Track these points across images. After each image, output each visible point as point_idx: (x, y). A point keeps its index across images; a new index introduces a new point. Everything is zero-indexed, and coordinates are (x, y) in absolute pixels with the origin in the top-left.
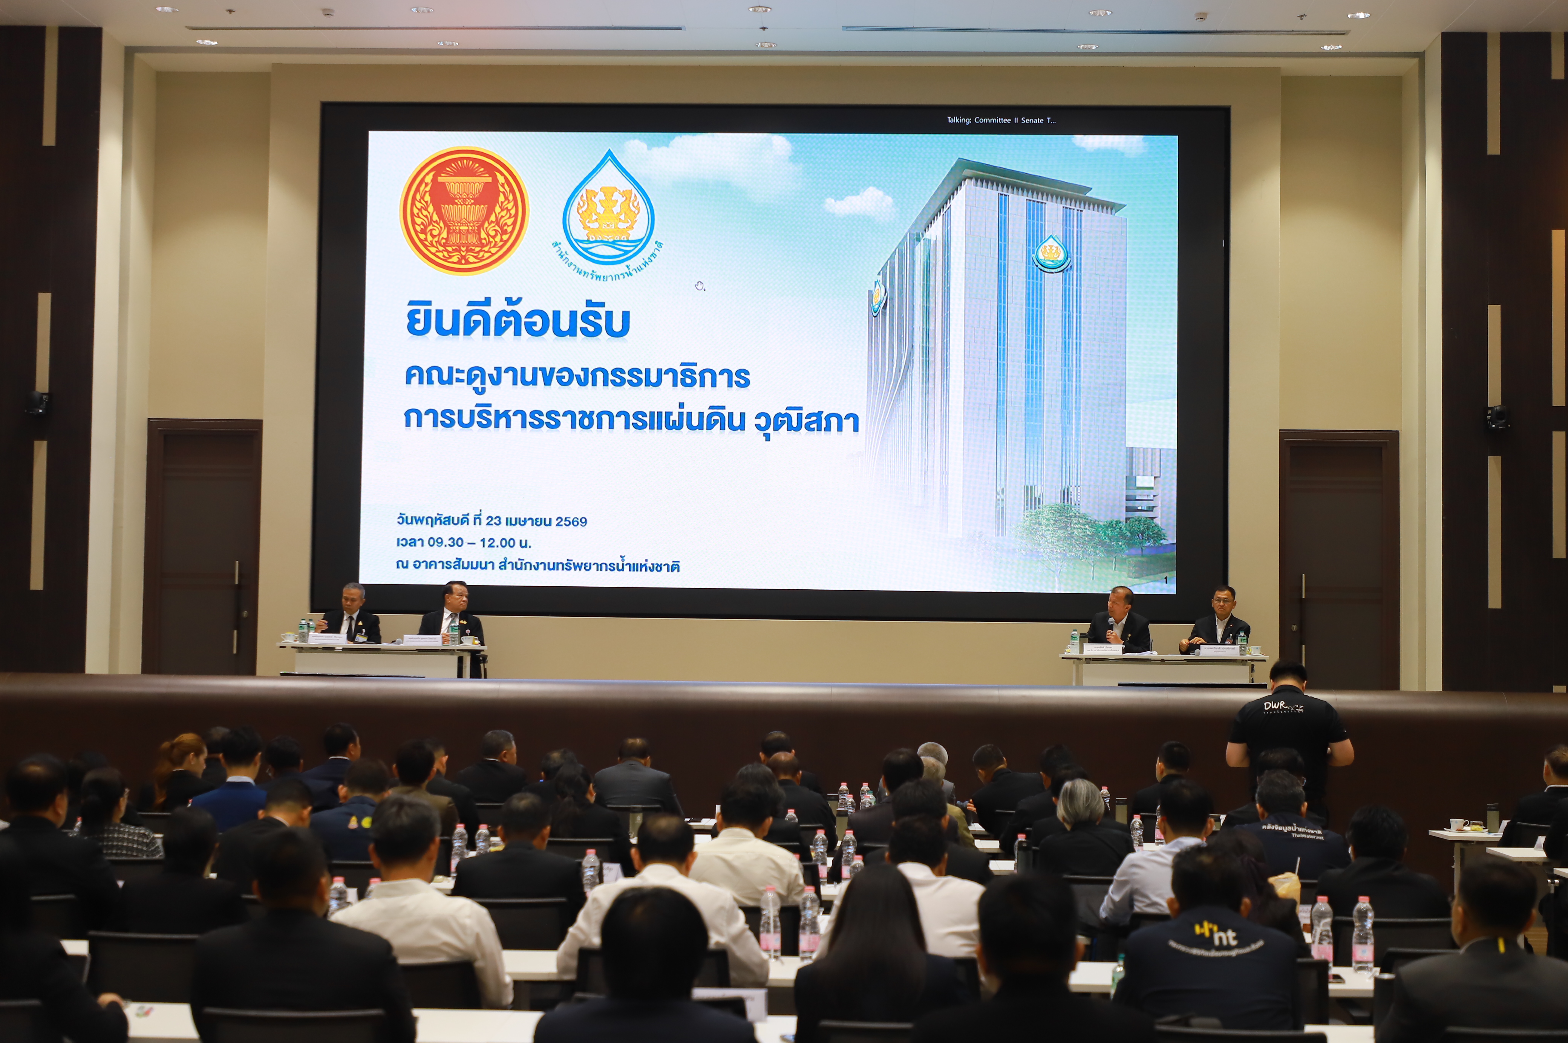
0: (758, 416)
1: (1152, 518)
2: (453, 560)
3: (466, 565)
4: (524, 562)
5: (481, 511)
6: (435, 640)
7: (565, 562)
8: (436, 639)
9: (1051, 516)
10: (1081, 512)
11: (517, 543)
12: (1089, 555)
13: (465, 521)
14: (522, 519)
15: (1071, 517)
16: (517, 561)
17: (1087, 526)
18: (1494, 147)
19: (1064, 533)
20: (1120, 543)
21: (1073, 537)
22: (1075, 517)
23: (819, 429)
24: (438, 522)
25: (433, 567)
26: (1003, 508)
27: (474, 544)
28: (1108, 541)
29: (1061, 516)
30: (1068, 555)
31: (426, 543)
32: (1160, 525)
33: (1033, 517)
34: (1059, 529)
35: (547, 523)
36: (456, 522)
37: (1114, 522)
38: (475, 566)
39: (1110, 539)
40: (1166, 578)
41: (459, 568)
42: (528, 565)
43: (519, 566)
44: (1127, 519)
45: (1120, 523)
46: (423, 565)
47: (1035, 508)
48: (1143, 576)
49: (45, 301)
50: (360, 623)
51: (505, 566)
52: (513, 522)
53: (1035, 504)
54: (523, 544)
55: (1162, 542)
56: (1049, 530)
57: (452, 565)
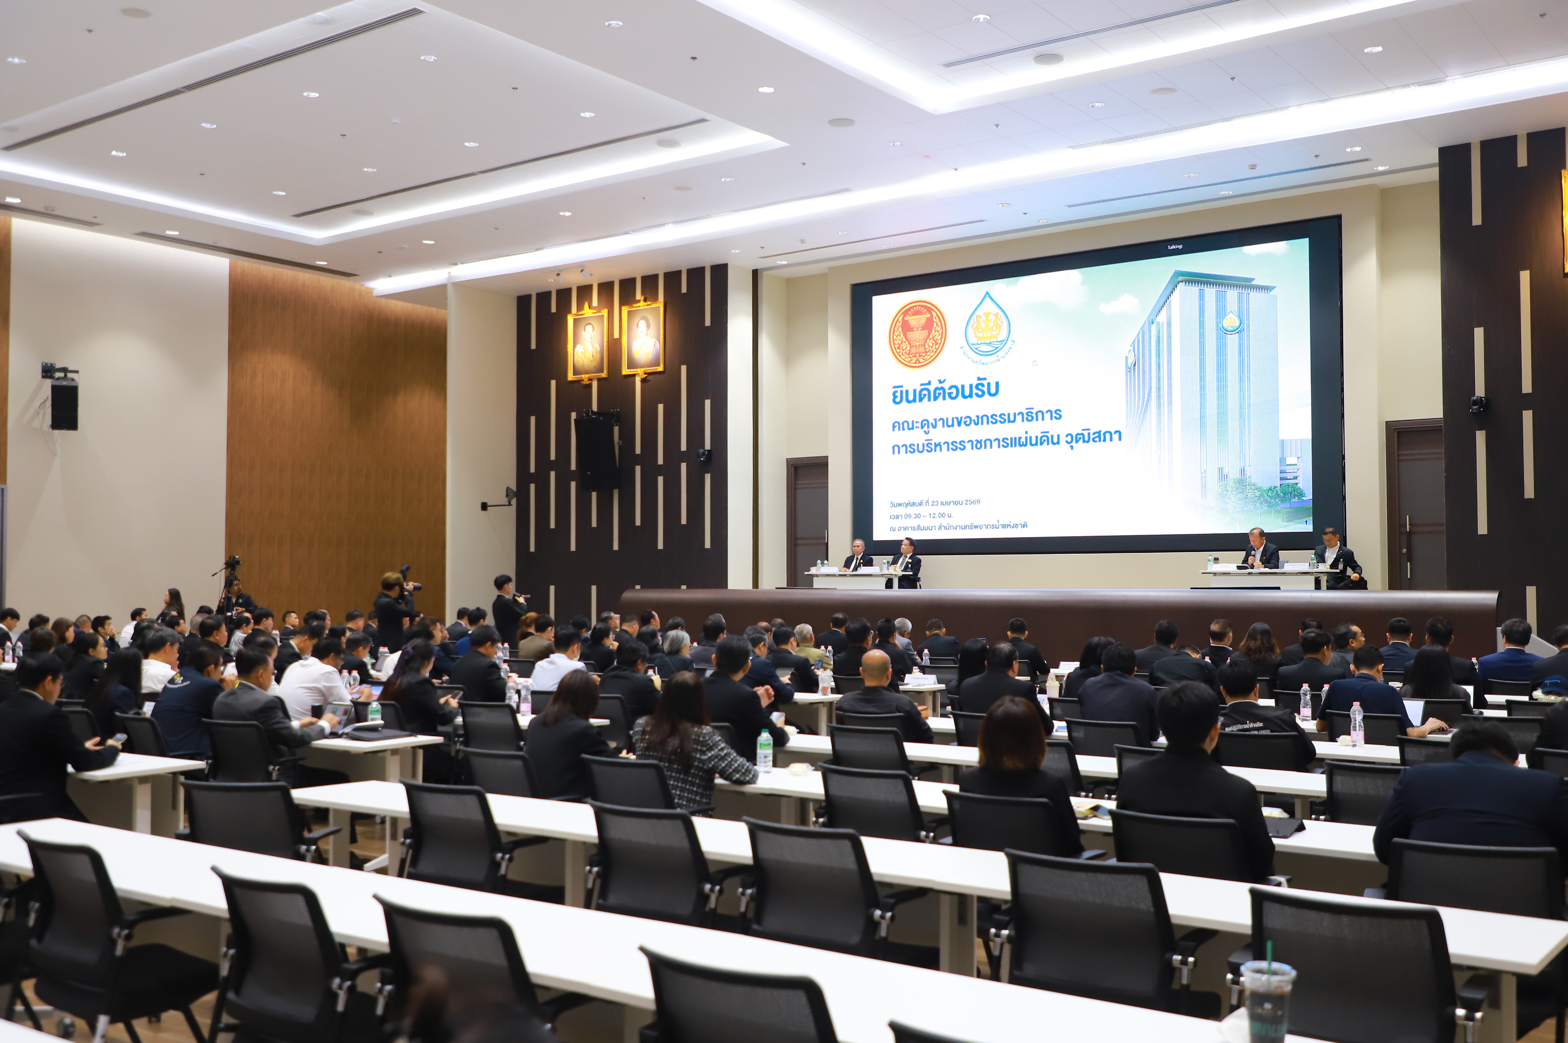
0: (1067, 436)
1: (1297, 484)
2: (916, 526)
3: (922, 529)
4: (950, 526)
5: (929, 498)
7: (970, 525)
9: (1234, 485)
10: (1252, 482)
11: (946, 515)
12: (1258, 509)
13: (921, 504)
14: (949, 502)
15: (1246, 485)
16: (946, 525)
17: (1256, 491)
18: (1477, 219)
19: (1242, 495)
20: (1277, 501)
21: (1247, 498)
22: (1249, 485)
23: (1100, 441)
24: (909, 505)
26: (1205, 482)
28: (1269, 499)
29: (1240, 485)
30: (1245, 510)
31: (903, 517)
32: (1301, 488)
33: (1223, 486)
34: (1239, 493)
35: (961, 503)
36: (917, 505)
37: (1273, 487)
38: (926, 529)
39: (1270, 497)
40: (1306, 521)
42: (952, 527)
43: (947, 528)
44: (1281, 485)
45: (1276, 487)
47: (1224, 481)
48: (1291, 521)
49: (708, 403)
50: (862, 561)
51: (941, 528)
52: (944, 504)
53: (1224, 479)
54: (949, 516)
55: (1303, 498)
56: (1233, 494)
57: (916, 528)
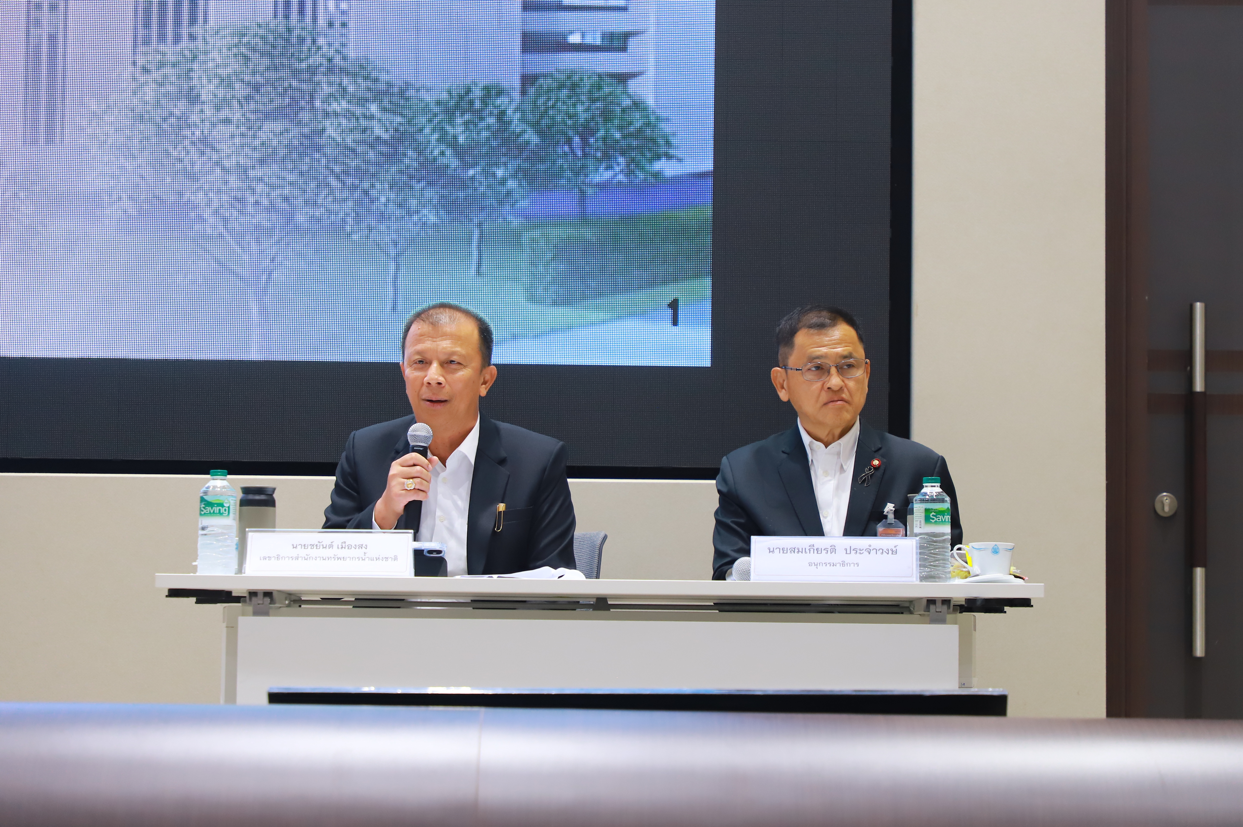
1: (622, 78)
9: (234, 66)
10: (352, 53)
12: (382, 217)
15: (312, 71)
17: (374, 108)
19: (287, 131)
20: (500, 173)
21: (319, 148)
22: (330, 71)
26: (52, 38)
28: (454, 163)
29: (276, 69)
30: (300, 218)
32: (650, 101)
33: (168, 70)
34: (268, 116)
37: (477, 93)
39: (460, 152)
40: (674, 305)
44: (528, 80)
45: (500, 92)
47: (177, 39)
48: (584, 297)
53: (177, 23)
55: (659, 165)
56: (227, 121)
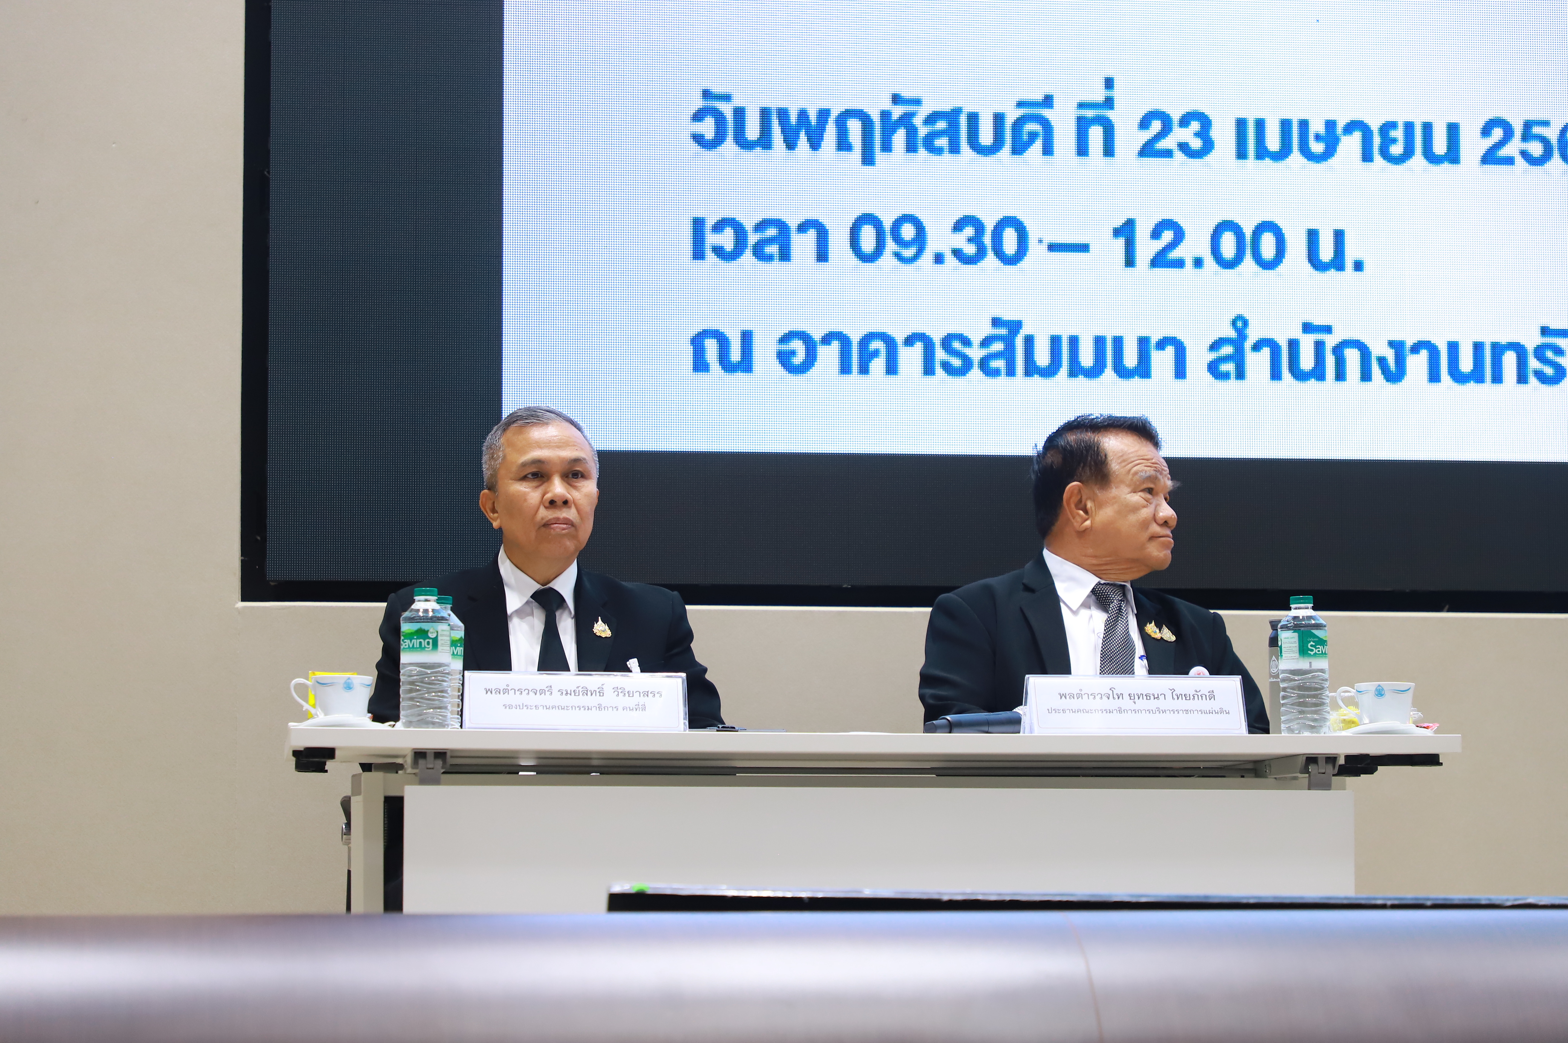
2: (980, 329)
3: (1042, 358)
4: (1331, 341)
5: (1109, 83)
6: (1206, 704)
7: (1532, 340)
8: (1212, 696)
11: (1297, 247)
13: (1033, 136)
14: (1317, 127)
16: (1297, 333)
24: (899, 138)
25: (878, 365)
27: (1084, 248)
31: (839, 241)
35: (1440, 146)
36: (986, 137)
38: (1087, 359)
41: (1011, 372)
42: (1352, 356)
43: (1307, 362)
46: (829, 355)
51: (1238, 359)
52: (1273, 143)
54: (1326, 253)
57: (976, 353)
